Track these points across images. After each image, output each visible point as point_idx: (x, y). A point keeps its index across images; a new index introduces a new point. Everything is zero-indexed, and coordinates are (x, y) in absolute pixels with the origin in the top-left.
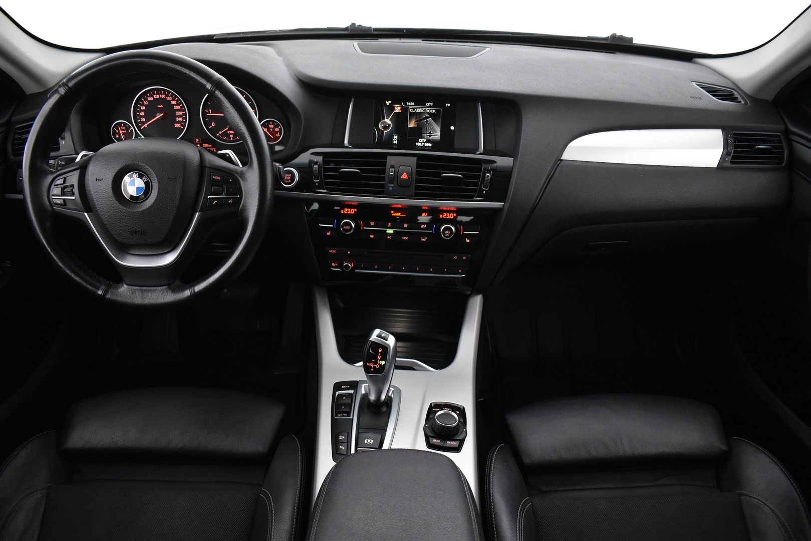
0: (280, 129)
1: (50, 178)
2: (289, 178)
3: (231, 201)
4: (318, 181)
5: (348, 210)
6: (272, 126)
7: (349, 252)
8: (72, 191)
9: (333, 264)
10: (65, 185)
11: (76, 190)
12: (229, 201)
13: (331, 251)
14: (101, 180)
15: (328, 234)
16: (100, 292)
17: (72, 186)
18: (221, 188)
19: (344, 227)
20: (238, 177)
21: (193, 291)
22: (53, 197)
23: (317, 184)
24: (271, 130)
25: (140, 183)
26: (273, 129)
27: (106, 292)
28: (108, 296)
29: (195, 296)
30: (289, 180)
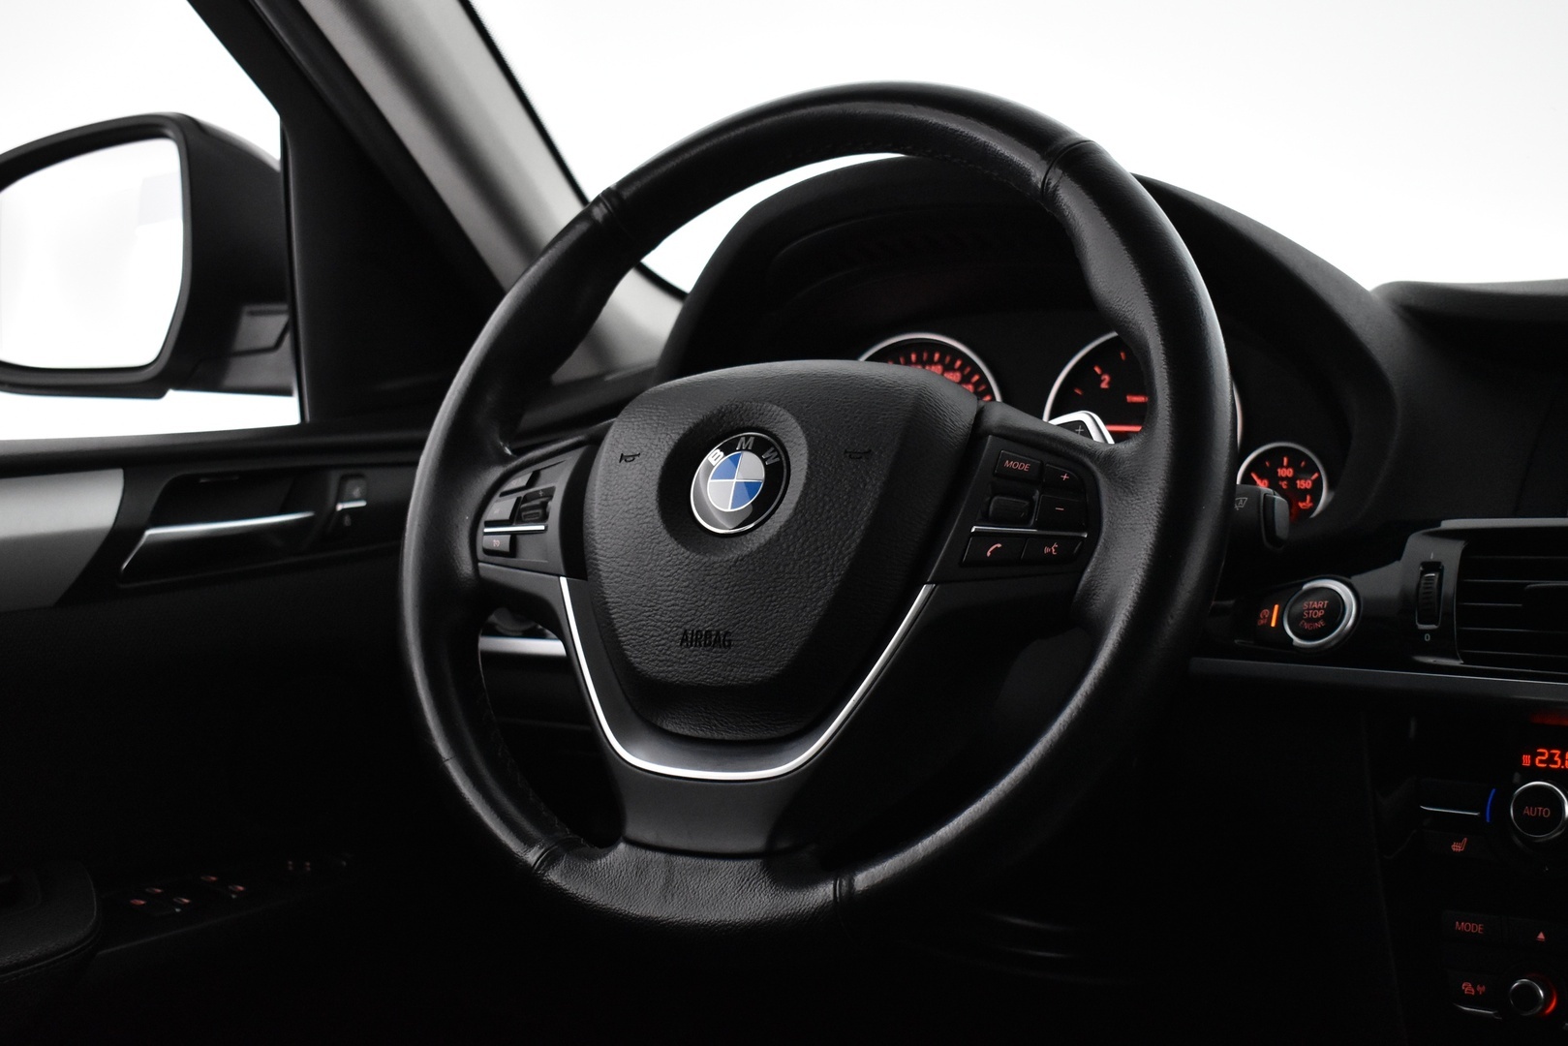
0: (1318, 483)
1: (496, 472)
2: (1320, 614)
3: (1052, 550)
4: (1433, 627)
5: (1552, 756)
6: (1289, 472)
7: (1541, 936)
8: (544, 505)
9: (1467, 988)
10: (531, 490)
11: (555, 506)
12: (1047, 550)
13: (1461, 926)
14: (634, 456)
15: (1457, 847)
16: (532, 856)
17: (549, 493)
18: (1027, 503)
19: (1528, 811)
20: (1094, 467)
21: (845, 888)
22: (487, 530)
23: (1427, 638)
24: (1284, 484)
25: (751, 468)
26: (1292, 481)
27: (550, 860)
28: (554, 876)
29: (848, 905)
30: (1317, 620)
